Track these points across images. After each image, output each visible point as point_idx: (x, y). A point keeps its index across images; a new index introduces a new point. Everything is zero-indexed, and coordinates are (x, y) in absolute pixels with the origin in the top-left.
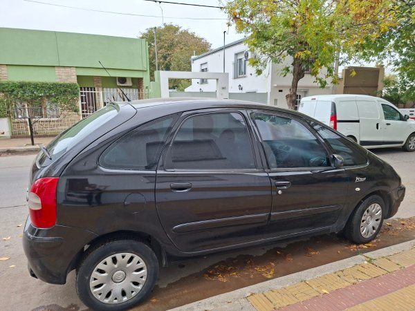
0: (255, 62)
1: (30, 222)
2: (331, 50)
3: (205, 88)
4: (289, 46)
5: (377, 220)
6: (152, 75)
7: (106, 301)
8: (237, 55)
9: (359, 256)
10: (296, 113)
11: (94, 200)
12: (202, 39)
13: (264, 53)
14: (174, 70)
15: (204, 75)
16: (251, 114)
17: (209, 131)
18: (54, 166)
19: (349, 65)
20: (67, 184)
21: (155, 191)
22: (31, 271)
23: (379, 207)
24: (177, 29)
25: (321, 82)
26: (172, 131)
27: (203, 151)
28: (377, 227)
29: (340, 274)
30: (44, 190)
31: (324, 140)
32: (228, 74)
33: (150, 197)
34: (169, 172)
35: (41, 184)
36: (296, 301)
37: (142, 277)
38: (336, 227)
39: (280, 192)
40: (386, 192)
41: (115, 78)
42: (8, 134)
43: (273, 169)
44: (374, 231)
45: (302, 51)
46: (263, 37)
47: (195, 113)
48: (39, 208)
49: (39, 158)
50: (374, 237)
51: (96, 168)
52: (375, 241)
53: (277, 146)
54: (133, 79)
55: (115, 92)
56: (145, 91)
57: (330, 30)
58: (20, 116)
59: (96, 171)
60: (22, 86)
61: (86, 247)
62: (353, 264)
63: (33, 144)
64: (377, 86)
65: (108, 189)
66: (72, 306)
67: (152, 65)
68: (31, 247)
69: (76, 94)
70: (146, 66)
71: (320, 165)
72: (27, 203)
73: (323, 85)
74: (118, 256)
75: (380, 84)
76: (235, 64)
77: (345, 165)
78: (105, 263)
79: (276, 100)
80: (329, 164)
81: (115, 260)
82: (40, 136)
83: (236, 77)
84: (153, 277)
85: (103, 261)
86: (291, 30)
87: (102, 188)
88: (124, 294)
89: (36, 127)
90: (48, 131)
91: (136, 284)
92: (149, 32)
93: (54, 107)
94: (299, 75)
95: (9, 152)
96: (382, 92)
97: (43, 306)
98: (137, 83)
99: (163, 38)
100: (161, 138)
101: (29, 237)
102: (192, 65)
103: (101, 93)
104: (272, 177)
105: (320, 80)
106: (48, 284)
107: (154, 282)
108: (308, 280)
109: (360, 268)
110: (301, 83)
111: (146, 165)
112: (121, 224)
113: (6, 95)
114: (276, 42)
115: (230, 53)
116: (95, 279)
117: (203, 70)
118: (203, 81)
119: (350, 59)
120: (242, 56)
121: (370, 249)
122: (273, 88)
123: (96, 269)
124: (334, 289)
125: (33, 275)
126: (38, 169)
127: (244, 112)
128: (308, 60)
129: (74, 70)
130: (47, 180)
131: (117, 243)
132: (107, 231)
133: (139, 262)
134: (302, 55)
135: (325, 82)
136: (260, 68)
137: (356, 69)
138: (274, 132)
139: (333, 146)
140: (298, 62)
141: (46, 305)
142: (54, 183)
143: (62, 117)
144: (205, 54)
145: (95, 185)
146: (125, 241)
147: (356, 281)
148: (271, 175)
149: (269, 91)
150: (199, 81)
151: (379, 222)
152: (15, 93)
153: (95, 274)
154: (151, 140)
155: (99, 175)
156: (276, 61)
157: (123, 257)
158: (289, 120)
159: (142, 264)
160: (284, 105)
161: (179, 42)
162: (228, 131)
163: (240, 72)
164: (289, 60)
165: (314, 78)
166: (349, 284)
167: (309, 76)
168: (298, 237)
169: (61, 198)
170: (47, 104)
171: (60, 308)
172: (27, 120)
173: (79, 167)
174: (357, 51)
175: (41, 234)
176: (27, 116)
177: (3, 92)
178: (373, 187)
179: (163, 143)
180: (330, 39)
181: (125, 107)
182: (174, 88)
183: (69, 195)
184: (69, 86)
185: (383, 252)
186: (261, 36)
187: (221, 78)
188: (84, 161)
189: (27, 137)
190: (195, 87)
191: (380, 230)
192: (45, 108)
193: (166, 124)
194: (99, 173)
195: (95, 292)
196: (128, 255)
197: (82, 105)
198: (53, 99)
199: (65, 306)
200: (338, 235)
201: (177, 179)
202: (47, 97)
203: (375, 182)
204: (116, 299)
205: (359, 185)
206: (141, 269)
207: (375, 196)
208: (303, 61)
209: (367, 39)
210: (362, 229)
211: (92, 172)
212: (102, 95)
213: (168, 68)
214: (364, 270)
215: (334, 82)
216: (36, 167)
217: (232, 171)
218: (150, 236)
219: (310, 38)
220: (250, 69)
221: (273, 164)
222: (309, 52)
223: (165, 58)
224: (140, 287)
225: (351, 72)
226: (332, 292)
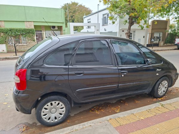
0: (112, 18)
1: (15, 88)
2: (146, 12)
3: (90, 30)
4: (127, 11)
5: (165, 88)
6: (66, 25)
7: (48, 121)
8: (103, 15)
9: (157, 103)
10: (130, 40)
11: (42, 79)
12: (88, 8)
13: (116, 14)
14: (76, 22)
15: (89, 25)
16: (110, 41)
17: (92, 49)
18: (25, 64)
19: (154, 19)
20: (30, 72)
21: (68, 75)
22: (17, 109)
23: (167, 82)
24: (77, 4)
25: (141, 27)
26: (75, 49)
27: (89, 58)
28: (165, 91)
29: (149, 111)
30: (21, 74)
31: (143, 52)
32: (100, 24)
33: (66, 77)
34: (74, 67)
35: (19, 72)
36: (130, 122)
37: (63, 111)
38: (147, 91)
39: (123, 76)
40: (170, 76)
41: (51, 26)
42: (5, 51)
43: (120, 65)
44: (164, 93)
45: (133, 13)
46: (116, 7)
47: (86, 41)
48: (19, 82)
49: (18, 61)
50: (164, 95)
51: (43, 65)
52: (164, 97)
53: (122, 55)
54: (58, 27)
55: (50, 32)
56: (63, 32)
57: (146, 3)
58: (10, 43)
60: (11, 30)
61: (39, 99)
62: (155, 107)
63: (16, 55)
64: (166, 29)
65: (48, 74)
66: (34, 123)
67: (66, 20)
68: (16, 98)
69: (34, 33)
70: (63, 20)
71: (141, 64)
72: (14, 80)
73: (142, 29)
74: (53, 102)
75: (168, 27)
76: (103, 19)
77: (152, 64)
78: (48, 105)
79: (121, 35)
80: (145, 63)
81: (52, 104)
82: (19, 52)
83: (103, 25)
84: (68, 111)
85: (47, 105)
86: (128, 3)
87: (45, 74)
88: (56, 118)
89: (17, 48)
90: (23, 49)
91: (61, 114)
92: (65, 5)
93: (24, 39)
94: (131, 24)
95: (6, 59)
96: (168, 31)
97: (22, 123)
98: (60, 28)
99: (71, 8)
100: (71, 52)
101: (15, 94)
102: (84, 20)
103: (44, 33)
104: (119, 69)
105: (141, 26)
106: (24, 114)
107: (68, 113)
108: (135, 113)
109: (158, 108)
110: (132, 27)
111: (64, 64)
112: (54, 89)
113: (4, 34)
114: (121, 9)
115: (101, 14)
116: (43, 112)
117: (88, 22)
118: (89, 27)
119: (155, 16)
120: (106, 16)
121: (162, 100)
122: (120, 30)
123: (44, 108)
124: (146, 117)
125: (18, 110)
126: (18, 65)
127: (107, 40)
128: (136, 17)
129: (33, 23)
130: (22, 70)
131: (52, 97)
132: (48, 92)
133: (62, 105)
134: (133, 15)
135: (143, 27)
136: (114, 21)
137: (157, 21)
138: (121, 49)
139: (147, 55)
140: (131, 18)
141: (23, 123)
142: (25, 71)
143: (28, 43)
144: (90, 15)
145: (43, 72)
146: (56, 96)
147: (155, 114)
148: (119, 68)
149: (118, 31)
150: (87, 27)
151: (166, 88)
152: (8, 33)
153: (43, 110)
154: (66, 53)
155: (44, 68)
156: (121, 18)
157: (55, 103)
158: (127, 43)
159: (63, 106)
160: (124, 37)
161: (78, 10)
162: (100, 49)
163: (105, 23)
164: (127, 17)
165: (138, 25)
166: (153, 115)
167: (136, 24)
168: (130, 95)
169: (28, 78)
170: (22, 38)
171: (29, 124)
172: (13, 45)
173: (35, 65)
174: (158, 13)
175: (20, 93)
176: (14, 43)
177: (3, 33)
178: (164, 73)
179: (71, 54)
180: (146, 7)
181: (55, 38)
182: (76, 30)
183: (31, 77)
184: (31, 30)
185: (168, 102)
186: (115, 6)
187: (96, 26)
188: (38, 61)
189: (14, 52)
190: (85, 30)
191: (167, 92)
192: (21, 40)
193: (73, 46)
195: (44, 118)
196: (57, 102)
197: (37, 38)
198: (24, 36)
199: (31, 123)
200: (148, 94)
201: (78, 70)
202: (22, 35)
203: (165, 71)
204: (52, 120)
205: (158, 72)
206: (63, 108)
207: (165, 77)
208: (133, 17)
209: (162, 7)
210: (159, 92)
211: (41, 66)
212: (45, 33)
213: (73, 22)
214: (160, 110)
215: (147, 27)
216: (17, 65)
217: (102, 66)
218: (66, 94)
219: (137, 7)
220: (110, 22)
221: (120, 63)
222: (136, 13)
223: (72, 17)
224: (62, 116)
225: (155, 22)
226: (145, 119)
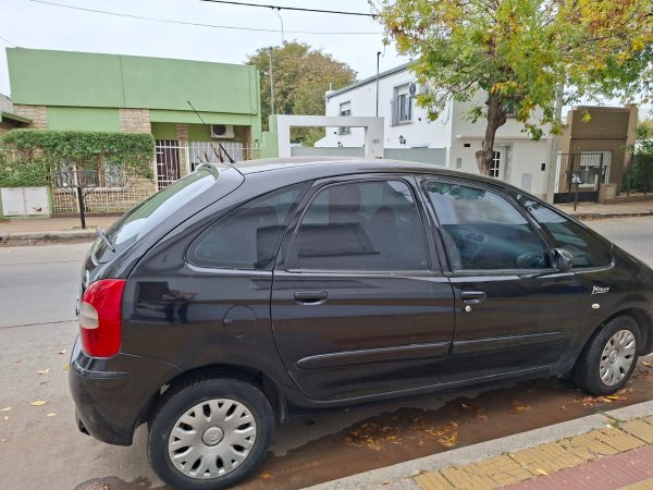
0: (427, 101)
1: (80, 347)
2: (550, 81)
3: (347, 141)
4: (481, 74)
5: (627, 357)
6: (265, 121)
7: (193, 474)
8: (397, 88)
9: (598, 415)
10: (495, 181)
11: (176, 316)
12: (343, 64)
13: (441, 85)
14: (299, 114)
15: (345, 121)
16: (421, 183)
17: (355, 209)
18: (118, 262)
19: (579, 104)
20: (136, 290)
21: (270, 302)
22: (81, 424)
23: (631, 336)
24: (304, 50)
25: (533, 131)
26: (299, 208)
27: (345, 240)
28: (627, 369)
29: (566, 444)
30: (103, 299)
31: (541, 224)
32: (383, 119)
33: (262, 312)
34: (293, 273)
35: (98, 289)
36: (495, 485)
37: (248, 438)
38: (559, 366)
39: (468, 308)
40: (643, 312)
41: (209, 125)
42: (46, 211)
43: (456, 272)
44: (623, 375)
45: (502, 82)
46: (440, 60)
47: (333, 182)
48: (94, 326)
49: (96, 249)
50: (623, 384)
51: (182, 266)
52: (623, 391)
53: (463, 233)
54: (236, 128)
55: (207, 147)
56: (253, 147)
57: (549, 48)
58: (65, 185)
59: (182, 271)
60: (69, 138)
61: (164, 388)
62: (587, 428)
63: (84, 226)
64: (625, 139)
65: (197, 298)
66: (140, 480)
67: (265, 105)
68: (81, 386)
69: (149, 151)
70: (256, 107)
71: (534, 265)
72: (77, 318)
73: (537, 136)
74: (213, 403)
75: (631, 134)
76: (393, 103)
77: (575, 266)
78: (193, 415)
79: (459, 160)
80: (548, 264)
81: (207, 410)
82: (95, 215)
83: (395, 124)
84: (266, 438)
85: (190, 411)
86: (485, 49)
87: (188, 297)
88: (220, 463)
89: (90, 201)
90: (107, 206)
91: (239, 448)
92: (261, 54)
93: (115, 170)
94: (497, 120)
95: (48, 239)
96: (633, 147)
97: (97, 479)
98: (242, 133)
99: (282, 63)
100: (281, 220)
101: (78, 371)
102: (327, 105)
103: (187, 149)
104: (453, 285)
105: (532, 127)
106: (104, 444)
107: (267, 446)
108: (513, 451)
109: (599, 435)
110: (500, 132)
111: (256, 261)
112: (217, 354)
113: (45, 152)
114: (461, 65)
115: (387, 86)
116: (177, 439)
117: (343, 114)
118: (344, 131)
119: (581, 95)
120: (406, 91)
121: (616, 405)
122: (455, 141)
123: (178, 423)
124: (557, 469)
125: (83, 430)
126: (94, 267)
127: (410, 179)
128: (513, 97)
129: (147, 114)
130: (108, 283)
131: (211, 384)
132: (198, 363)
133: (243, 415)
134: (503, 88)
135: (541, 132)
136: (435, 109)
137: (591, 110)
138: (459, 211)
139: (554, 235)
140: (495, 101)
141: (101, 477)
142: (119, 288)
143: (128, 185)
144: (347, 87)
145: (178, 292)
146: (223, 380)
147: (592, 456)
148: (453, 280)
149: (448, 146)
150: (336, 130)
151: (631, 359)
152: (58, 148)
153: (177, 431)
154: (264, 222)
155: (186, 276)
156: (461, 98)
157: (220, 405)
158: (481, 192)
159: (249, 417)
160: (472, 167)
161: (306, 70)
162: (384, 209)
163: (402, 116)
164: (480, 97)
165: (522, 125)
166: (581, 461)
167: (514, 121)
168: (497, 382)
169: (128, 312)
170: (106, 166)
171: (122, 483)
172: (76, 190)
173: (157, 264)
174: (593, 81)
175: (97, 365)
176: (76, 184)
177: (41, 147)
178: (622, 302)
179: (283, 228)
180: (549, 63)
181: (227, 172)
182: (297, 141)
183: (139, 307)
184: (139, 138)
185: (638, 410)
186: (437, 59)
187: (372, 126)
188: (165, 254)
189: (75, 216)
190: (330, 140)
191: (632, 373)
192: (103, 173)
193: (287, 199)
194: (185, 273)
195: (176, 460)
196: (228, 403)
197: (159, 167)
198: (115, 158)
199: (129, 480)
200: (562, 381)
201: (306, 284)
202: (106, 155)
203: (625, 294)
204: (208, 471)
205: (598, 298)
206: (247, 425)
207: (624, 318)
208: (503, 97)
209: (610, 62)
210: (601, 371)
211: (175, 271)
212: (188, 152)
213: (289, 111)
214: (607, 440)
215: (555, 132)
216: (91, 262)
217: (392, 274)
218: (261, 373)
219: (517, 62)
220: (419, 112)
221: (457, 263)
222: (514, 84)
223: (285, 94)
224: (244, 454)
225: (583, 116)
226: (552, 473)
